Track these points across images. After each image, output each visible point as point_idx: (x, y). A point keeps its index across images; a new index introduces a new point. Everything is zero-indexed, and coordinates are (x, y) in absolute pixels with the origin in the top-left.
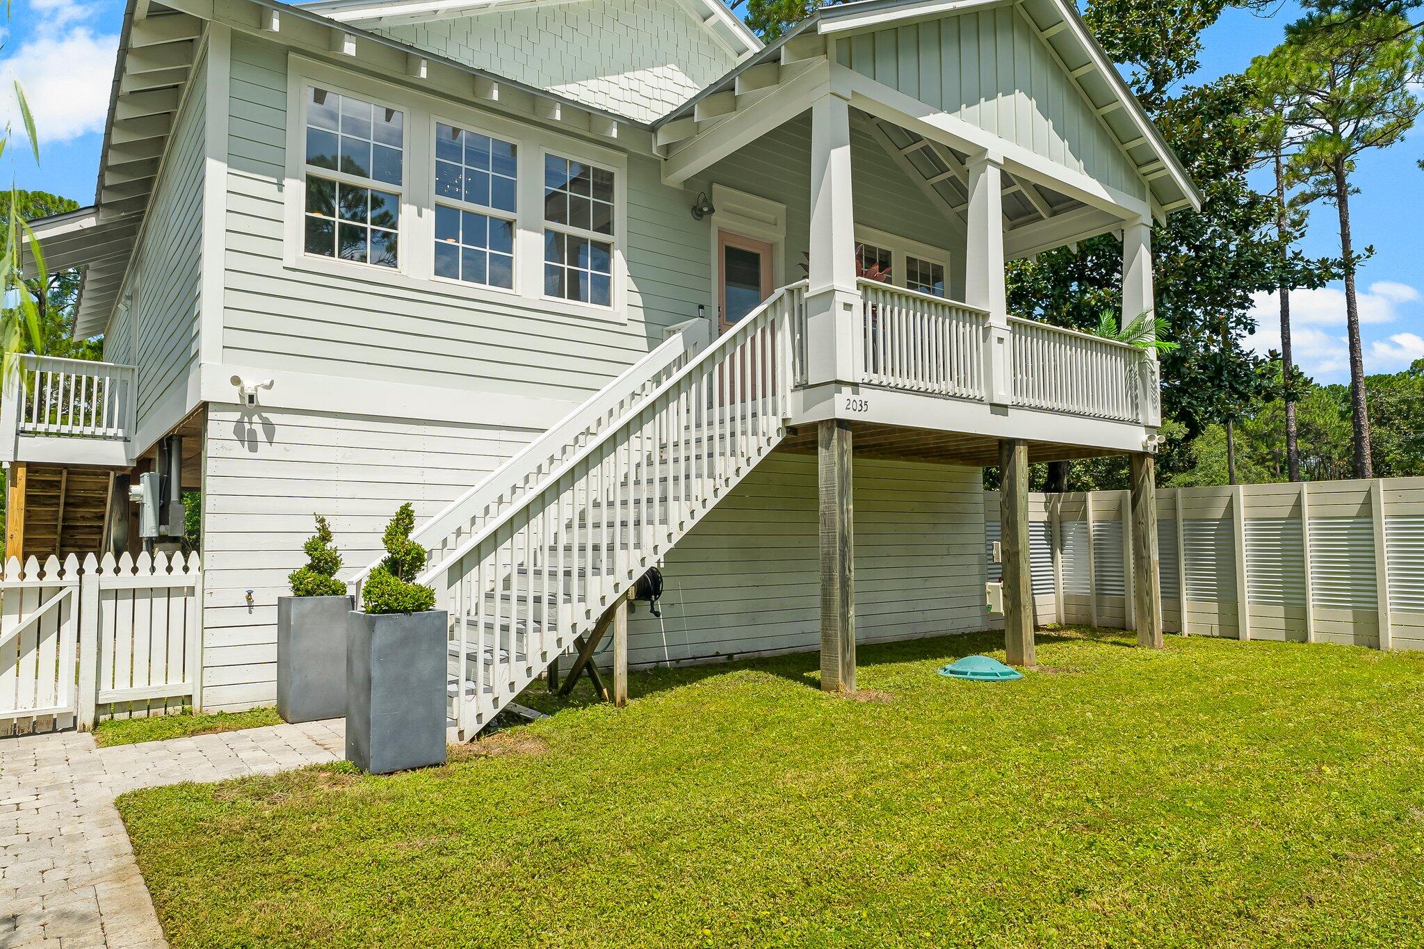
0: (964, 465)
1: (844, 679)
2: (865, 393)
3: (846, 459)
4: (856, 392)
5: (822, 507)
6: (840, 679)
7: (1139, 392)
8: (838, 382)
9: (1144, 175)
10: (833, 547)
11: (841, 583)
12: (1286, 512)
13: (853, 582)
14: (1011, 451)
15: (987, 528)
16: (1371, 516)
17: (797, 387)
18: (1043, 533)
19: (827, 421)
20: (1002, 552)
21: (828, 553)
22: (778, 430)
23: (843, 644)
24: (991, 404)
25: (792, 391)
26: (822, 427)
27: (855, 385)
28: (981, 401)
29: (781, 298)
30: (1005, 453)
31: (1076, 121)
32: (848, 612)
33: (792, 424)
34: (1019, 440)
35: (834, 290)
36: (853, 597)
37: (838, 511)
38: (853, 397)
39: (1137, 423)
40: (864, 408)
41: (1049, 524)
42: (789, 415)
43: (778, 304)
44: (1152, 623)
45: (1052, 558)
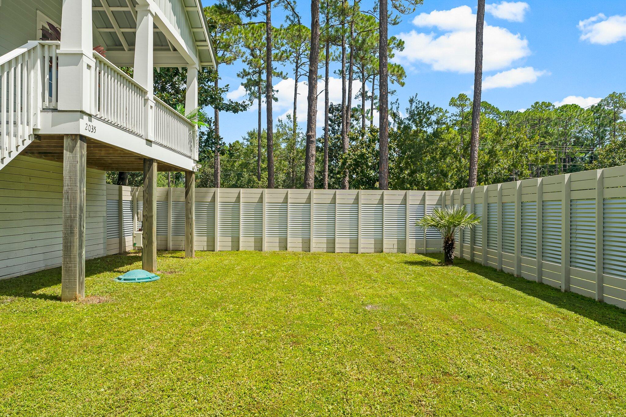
0: (98, 169)
1: (80, 292)
2: (95, 122)
3: (83, 160)
4: (90, 120)
5: (65, 188)
6: (77, 293)
7: (192, 144)
8: (82, 112)
9: (197, 46)
10: (75, 213)
11: (79, 235)
12: (234, 200)
13: (85, 234)
14: (151, 165)
15: (108, 203)
16: (262, 203)
17: (44, 110)
18: (129, 206)
19: (72, 135)
20: (143, 216)
21: (71, 217)
22: (29, 136)
23: (79, 271)
24: (147, 140)
25: (41, 111)
26: (67, 138)
27: (90, 115)
28: (141, 137)
29: (34, 48)
30: (147, 165)
31: (179, 8)
32: (82, 252)
33: (40, 133)
34: (155, 159)
35: (82, 54)
36: (84, 244)
37: (78, 191)
38: (89, 123)
39: (190, 157)
40: (94, 130)
41: (132, 202)
42: (39, 127)
43: (32, 51)
44: (192, 247)
45: (133, 218)
